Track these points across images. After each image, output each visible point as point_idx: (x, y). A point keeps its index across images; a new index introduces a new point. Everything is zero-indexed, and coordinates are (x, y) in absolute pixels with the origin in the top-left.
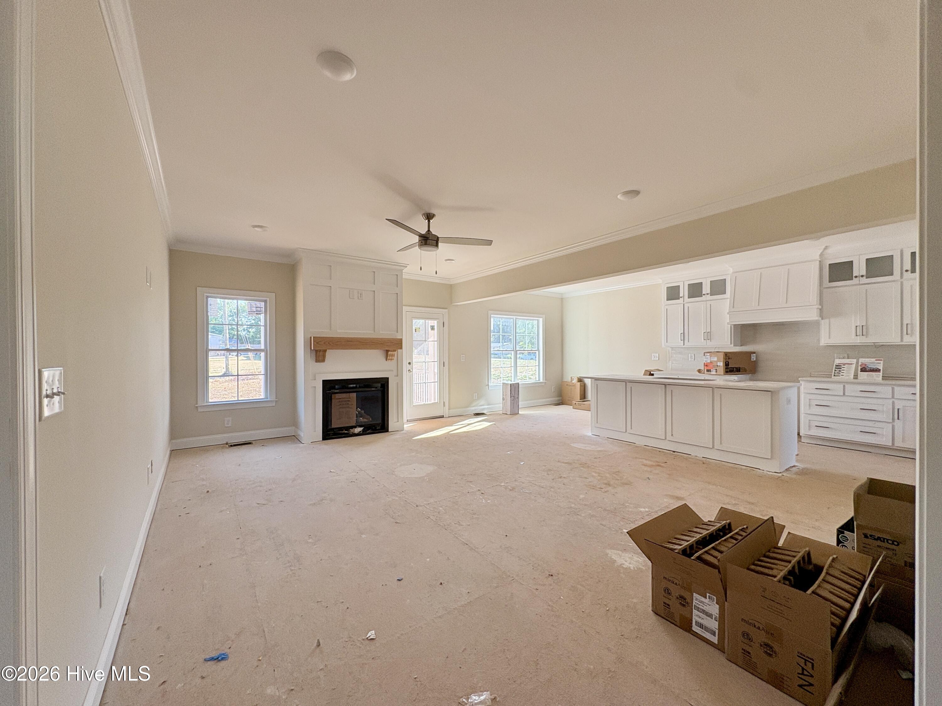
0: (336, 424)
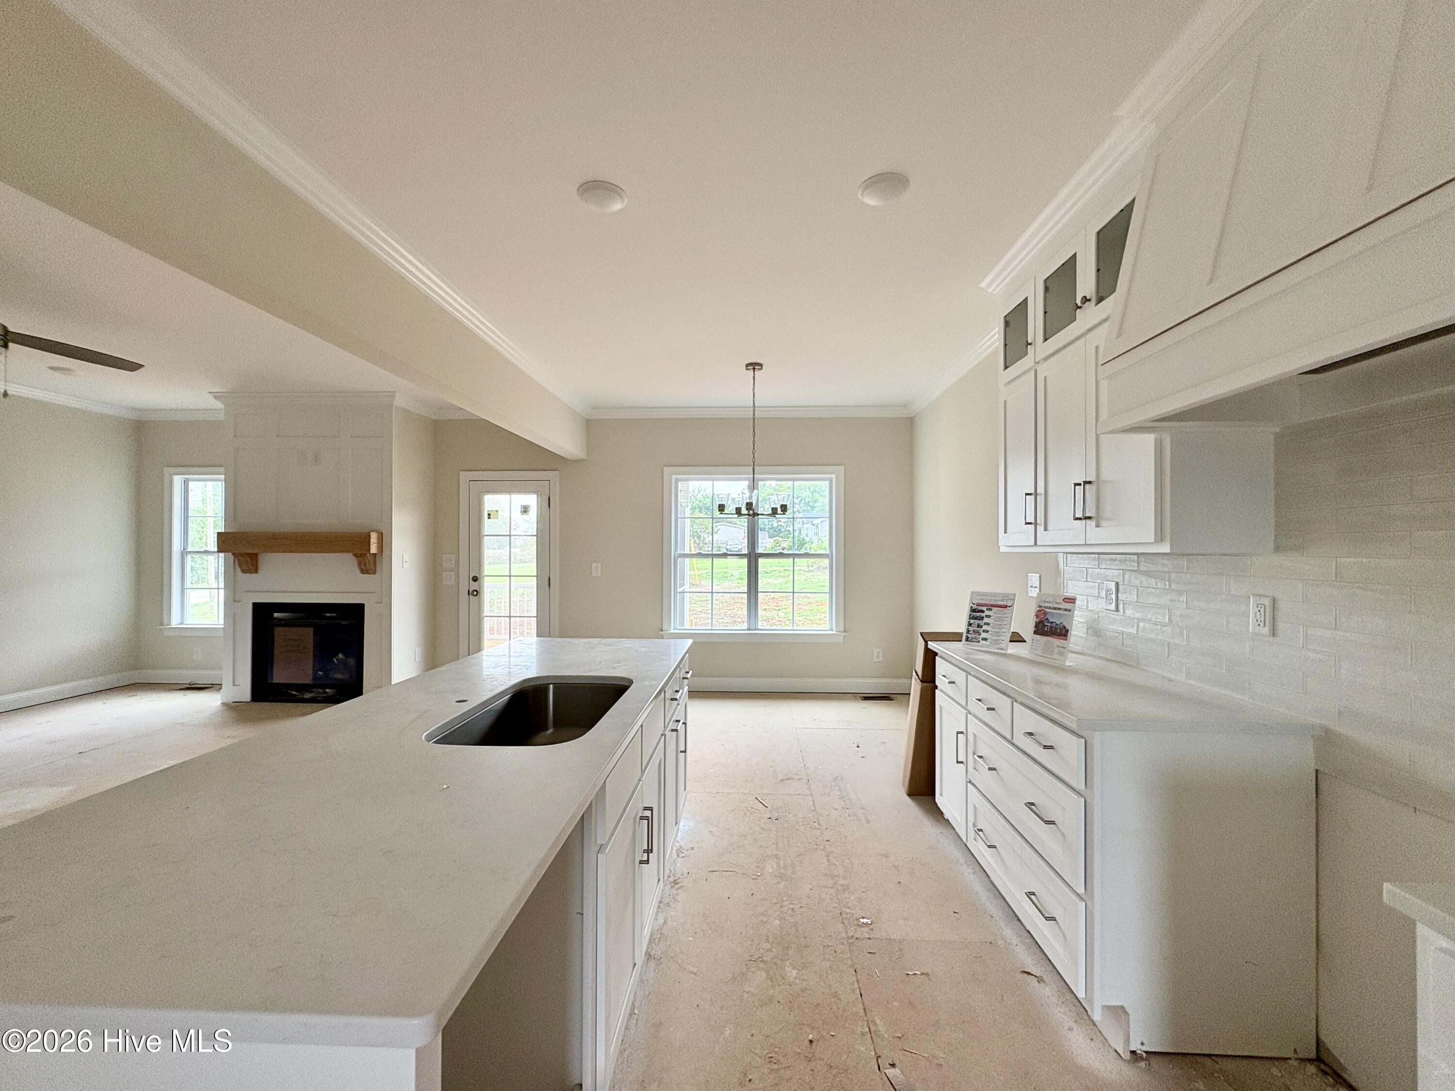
0: (280, 676)
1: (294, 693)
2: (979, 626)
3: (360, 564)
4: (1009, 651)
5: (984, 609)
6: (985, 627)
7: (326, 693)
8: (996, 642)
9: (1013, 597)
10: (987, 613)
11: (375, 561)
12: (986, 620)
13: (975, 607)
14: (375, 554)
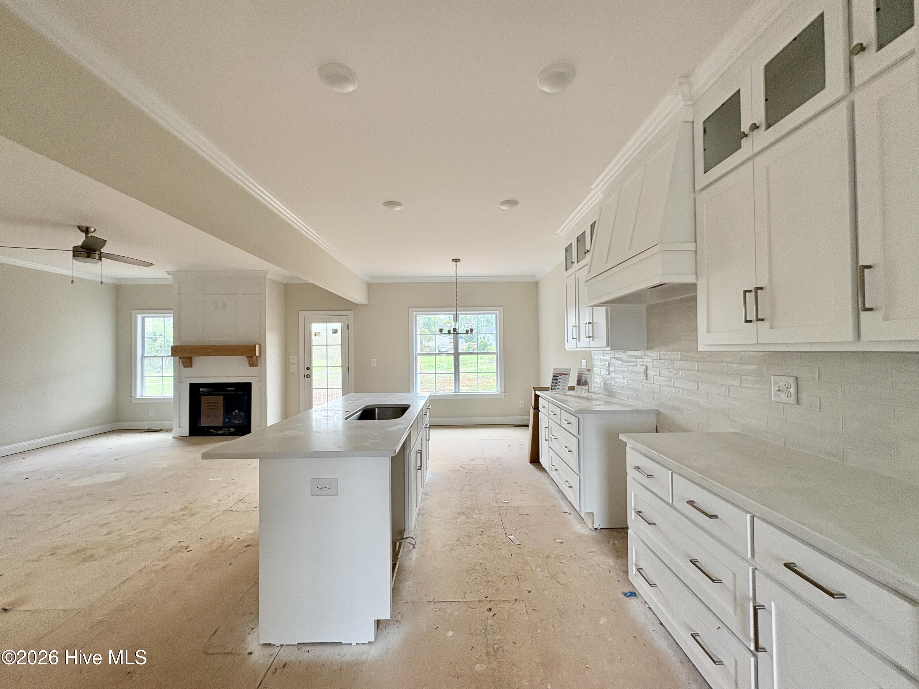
0: (205, 422)
1: (213, 431)
2: (556, 383)
3: (249, 361)
4: (568, 393)
5: (558, 375)
6: (559, 384)
7: (230, 430)
8: (563, 389)
9: (569, 370)
10: (560, 377)
11: (257, 360)
12: (559, 380)
13: (555, 375)
14: (257, 356)
